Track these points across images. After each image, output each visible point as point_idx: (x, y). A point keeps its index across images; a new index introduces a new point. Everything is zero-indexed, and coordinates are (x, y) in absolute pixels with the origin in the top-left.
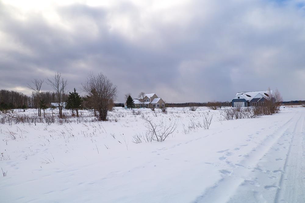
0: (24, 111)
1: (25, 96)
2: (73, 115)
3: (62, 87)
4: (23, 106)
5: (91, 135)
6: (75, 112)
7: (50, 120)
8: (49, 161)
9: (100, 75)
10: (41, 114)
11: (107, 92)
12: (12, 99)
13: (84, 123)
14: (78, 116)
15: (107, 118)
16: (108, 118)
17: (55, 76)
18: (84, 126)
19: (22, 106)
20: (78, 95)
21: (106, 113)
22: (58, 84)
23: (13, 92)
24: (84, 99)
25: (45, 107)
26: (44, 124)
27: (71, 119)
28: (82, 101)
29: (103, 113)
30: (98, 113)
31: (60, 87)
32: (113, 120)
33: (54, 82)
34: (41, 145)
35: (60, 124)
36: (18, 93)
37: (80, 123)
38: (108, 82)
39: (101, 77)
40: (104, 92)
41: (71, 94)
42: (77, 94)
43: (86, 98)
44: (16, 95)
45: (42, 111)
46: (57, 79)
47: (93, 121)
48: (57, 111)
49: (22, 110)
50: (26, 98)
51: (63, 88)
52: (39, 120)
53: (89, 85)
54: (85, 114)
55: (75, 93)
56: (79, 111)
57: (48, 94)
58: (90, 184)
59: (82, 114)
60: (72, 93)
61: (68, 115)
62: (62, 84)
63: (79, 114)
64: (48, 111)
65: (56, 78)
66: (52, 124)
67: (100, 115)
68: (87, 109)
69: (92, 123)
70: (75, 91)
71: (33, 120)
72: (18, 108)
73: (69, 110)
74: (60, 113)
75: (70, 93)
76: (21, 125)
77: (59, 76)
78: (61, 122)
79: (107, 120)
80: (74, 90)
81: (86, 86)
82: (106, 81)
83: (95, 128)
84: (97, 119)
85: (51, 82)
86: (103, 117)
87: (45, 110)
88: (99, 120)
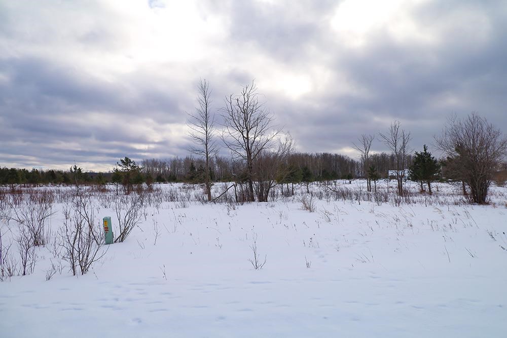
0: (350, 183)
1: (352, 160)
2: (422, 191)
3: (402, 144)
4: (349, 176)
5: (444, 228)
6: (426, 185)
7: (381, 198)
8: (366, 260)
9: (471, 117)
10: (372, 187)
11: (487, 148)
12: (336, 166)
13: (438, 206)
14: (430, 193)
15: (487, 200)
16: (490, 200)
17: (390, 128)
18: (436, 210)
19: (347, 176)
20: (432, 156)
21: (486, 190)
22: (396, 141)
23: (336, 155)
24: (443, 163)
25: (375, 178)
26: (371, 203)
27: (415, 198)
28: (439, 167)
29: (478, 190)
30: (469, 190)
31: (400, 144)
32: (503, 204)
33: (389, 137)
34: (360, 234)
35: (396, 206)
36: (343, 157)
37: (430, 206)
38: (489, 129)
39: (474, 120)
40: (480, 150)
41: (418, 155)
42: (430, 155)
43: (445, 161)
44: (340, 160)
45: (372, 183)
46: (395, 131)
47: (456, 204)
48: (394, 183)
49: (348, 181)
50: (353, 164)
51: (404, 146)
52: (366, 197)
53: (448, 139)
54: (443, 189)
55: (426, 153)
56: (433, 184)
57: (384, 156)
58: (414, 307)
59: (439, 189)
60: (419, 153)
61: (413, 190)
62: (402, 140)
63: (434, 189)
64: (382, 184)
65: (392, 131)
66: (384, 204)
67: (473, 192)
68: (448, 182)
69: (452, 208)
70: (425, 150)
71: (358, 196)
72: (342, 178)
73: (416, 183)
74: (400, 187)
75: (417, 153)
76: (340, 203)
77: (397, 127)
78: (398, 202)
79: (488, 204)
80: (425, 148)
81: (443, 141)
82: (485, 127)
83: (457, 216)
84: (464, 199)
85: (384, 137)
86: (479, 197)
87: (377, 181)
88: (471, 203)
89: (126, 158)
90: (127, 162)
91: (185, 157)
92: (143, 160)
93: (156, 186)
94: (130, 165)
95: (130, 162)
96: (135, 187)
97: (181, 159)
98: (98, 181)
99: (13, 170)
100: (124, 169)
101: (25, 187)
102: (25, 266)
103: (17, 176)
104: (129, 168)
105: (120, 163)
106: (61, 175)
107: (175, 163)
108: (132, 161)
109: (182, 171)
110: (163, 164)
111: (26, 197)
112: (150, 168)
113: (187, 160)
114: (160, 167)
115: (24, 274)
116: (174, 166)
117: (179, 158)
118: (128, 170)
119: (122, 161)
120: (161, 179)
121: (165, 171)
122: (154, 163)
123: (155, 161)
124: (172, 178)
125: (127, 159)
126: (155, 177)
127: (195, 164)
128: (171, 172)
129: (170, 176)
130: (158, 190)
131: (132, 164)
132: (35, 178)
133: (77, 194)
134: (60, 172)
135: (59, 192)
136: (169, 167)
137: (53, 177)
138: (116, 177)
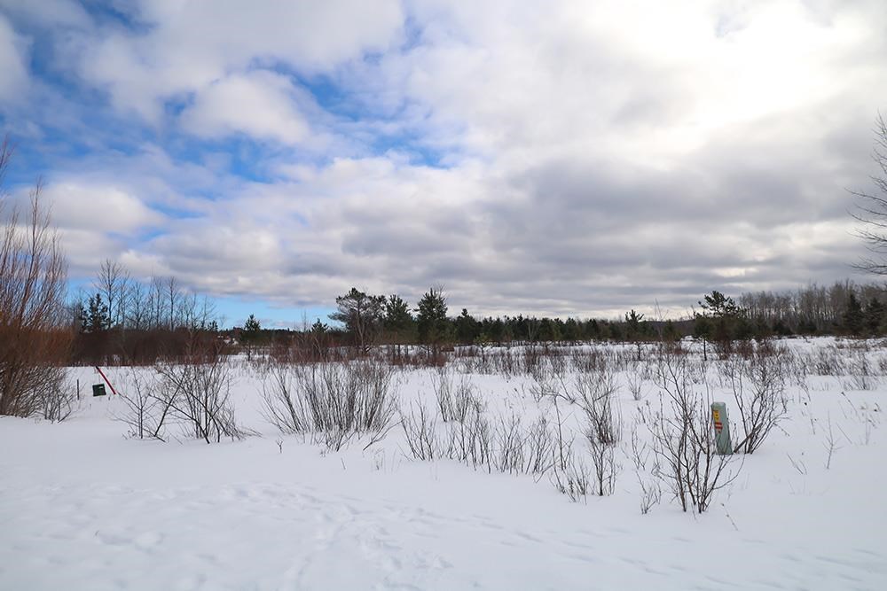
89: (714, 292)
90: (716, 299)
91: (834, 285)
92: (741, 295)
93: (778, 343)
94: (723, 306)
95: (723, 299)
96: (736, 344)
97: (824, 289)
98: (667, 334)
99: (545, 320)
100: (713, 312)
101: (559, 345)
102: (601, 480)
103: (551, 329)
104: (721, 310)
105: (705, 303)
106: (608, 326)
107: (809, 298)
108: (726, 297)
109: (828, 313)
110: (784, 302)
111: (568, 360)
112: (758, 309)
113: (838, 289)
114: (777, 307)
115: (601, 494)
116: (809, 305)
117: (819, 287)
118: (720, 314)
119: (707, 298)
120: (783, 329)
121: (788, 314)
122: (765, 300)
123: (767, 295)
124: (808, 328)
125: (716, 294)
126: (771, 326)
127: (858, 297)
128: (801, 316)
129: (803, 322)
130: (783, 351)
131: (726, 304)
132: (572, 332)
133: (639, 359)
134: (604, 322)
135: (608, 352)
136: (797, 305)
137: (596, 330)
138: (700, 328)
